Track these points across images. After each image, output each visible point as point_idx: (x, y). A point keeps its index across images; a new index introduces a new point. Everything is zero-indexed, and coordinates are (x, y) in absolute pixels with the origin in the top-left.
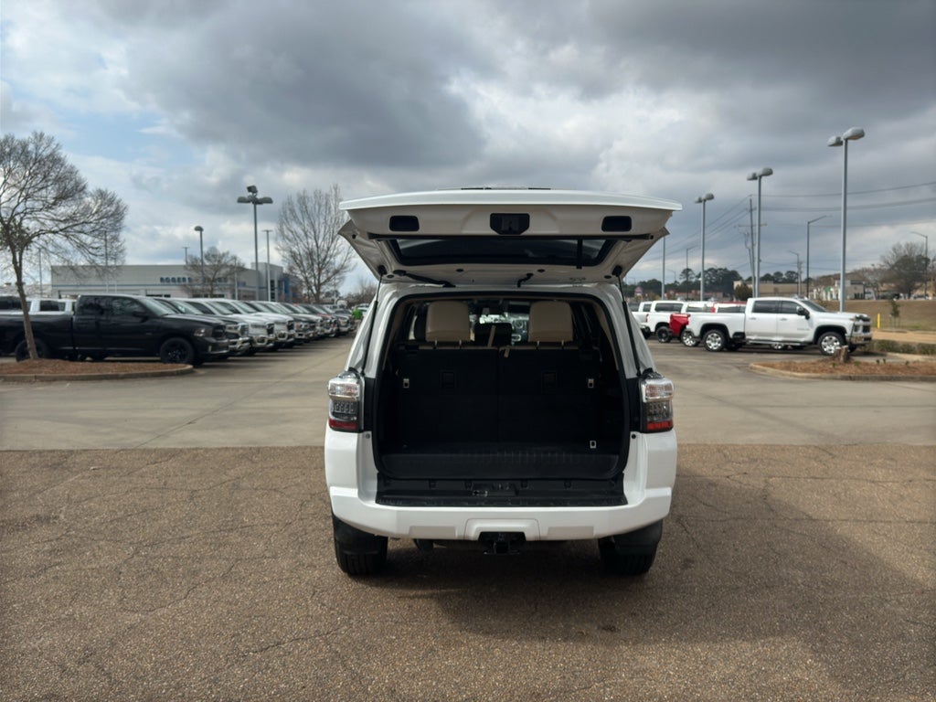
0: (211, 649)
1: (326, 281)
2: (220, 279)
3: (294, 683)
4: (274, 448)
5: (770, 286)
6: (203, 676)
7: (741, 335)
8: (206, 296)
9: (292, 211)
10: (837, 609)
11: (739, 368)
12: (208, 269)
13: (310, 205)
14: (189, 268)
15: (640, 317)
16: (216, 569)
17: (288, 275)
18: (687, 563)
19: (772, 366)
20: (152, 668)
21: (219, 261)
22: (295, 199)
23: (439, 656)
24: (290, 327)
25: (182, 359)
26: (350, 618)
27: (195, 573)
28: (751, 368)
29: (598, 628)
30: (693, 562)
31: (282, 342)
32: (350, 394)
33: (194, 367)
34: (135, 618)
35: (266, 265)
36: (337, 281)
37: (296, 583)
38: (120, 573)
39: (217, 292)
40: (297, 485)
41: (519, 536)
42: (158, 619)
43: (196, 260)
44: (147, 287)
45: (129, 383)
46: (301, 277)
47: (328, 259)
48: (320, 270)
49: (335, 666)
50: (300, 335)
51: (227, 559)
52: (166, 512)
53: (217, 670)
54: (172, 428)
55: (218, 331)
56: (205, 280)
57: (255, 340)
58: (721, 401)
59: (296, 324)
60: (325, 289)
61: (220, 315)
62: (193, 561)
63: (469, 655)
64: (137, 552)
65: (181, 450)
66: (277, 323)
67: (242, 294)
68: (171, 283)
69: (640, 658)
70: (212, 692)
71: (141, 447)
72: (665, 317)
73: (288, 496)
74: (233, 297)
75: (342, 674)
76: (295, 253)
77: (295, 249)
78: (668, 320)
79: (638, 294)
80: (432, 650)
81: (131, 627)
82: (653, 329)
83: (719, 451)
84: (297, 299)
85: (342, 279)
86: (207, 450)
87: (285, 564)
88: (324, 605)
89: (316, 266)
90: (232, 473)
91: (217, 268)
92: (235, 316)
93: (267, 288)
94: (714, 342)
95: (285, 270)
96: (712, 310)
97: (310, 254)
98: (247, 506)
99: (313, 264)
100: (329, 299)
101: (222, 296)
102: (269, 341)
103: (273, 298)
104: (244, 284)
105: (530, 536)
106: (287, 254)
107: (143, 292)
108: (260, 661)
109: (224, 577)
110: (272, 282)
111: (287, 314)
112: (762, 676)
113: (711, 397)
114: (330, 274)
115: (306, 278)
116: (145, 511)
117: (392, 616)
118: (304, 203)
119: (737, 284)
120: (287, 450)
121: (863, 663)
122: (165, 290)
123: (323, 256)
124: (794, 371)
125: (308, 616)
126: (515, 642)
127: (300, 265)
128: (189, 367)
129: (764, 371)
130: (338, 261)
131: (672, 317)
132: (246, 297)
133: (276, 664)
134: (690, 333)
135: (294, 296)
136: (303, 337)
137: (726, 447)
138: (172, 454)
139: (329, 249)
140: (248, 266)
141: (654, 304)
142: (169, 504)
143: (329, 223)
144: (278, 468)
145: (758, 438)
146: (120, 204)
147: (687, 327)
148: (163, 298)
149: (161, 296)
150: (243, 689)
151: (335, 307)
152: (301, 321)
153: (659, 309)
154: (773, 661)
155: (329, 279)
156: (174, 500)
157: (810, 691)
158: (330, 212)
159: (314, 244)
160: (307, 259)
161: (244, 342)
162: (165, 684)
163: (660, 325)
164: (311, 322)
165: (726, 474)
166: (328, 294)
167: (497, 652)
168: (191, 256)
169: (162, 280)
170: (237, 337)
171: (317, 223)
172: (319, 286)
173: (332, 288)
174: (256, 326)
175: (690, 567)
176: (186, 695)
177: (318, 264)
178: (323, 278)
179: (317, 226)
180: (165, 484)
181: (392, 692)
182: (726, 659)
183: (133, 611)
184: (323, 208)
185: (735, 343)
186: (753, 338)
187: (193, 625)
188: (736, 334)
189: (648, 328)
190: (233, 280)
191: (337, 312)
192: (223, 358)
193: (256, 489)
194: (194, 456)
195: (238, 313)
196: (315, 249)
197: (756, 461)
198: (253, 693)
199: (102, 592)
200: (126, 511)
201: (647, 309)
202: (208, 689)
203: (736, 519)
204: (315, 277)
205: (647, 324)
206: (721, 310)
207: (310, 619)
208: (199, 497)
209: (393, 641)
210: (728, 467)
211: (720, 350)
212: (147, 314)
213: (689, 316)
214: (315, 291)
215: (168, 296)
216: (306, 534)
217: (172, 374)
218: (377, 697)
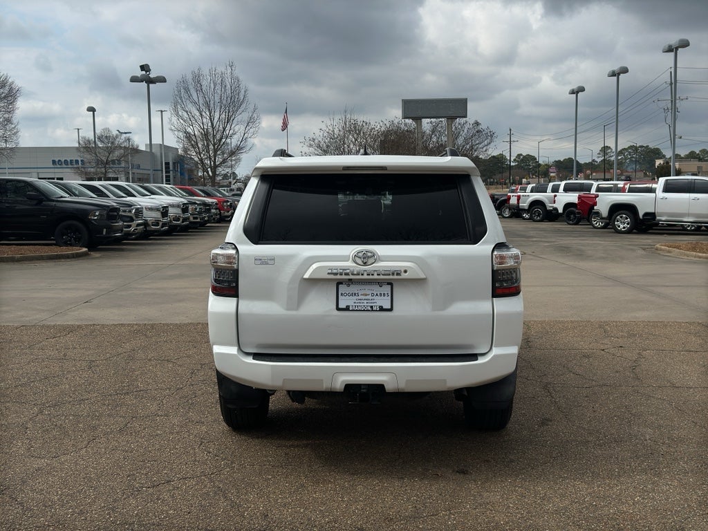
0: (109, 486)
1: (221, 163)
2: (113, 162)
3: (181, 510)
4: (167, 325)
5: (694, 165)
6: (103, 505)
7: (651, 216)
8: (100, 179)
9: (187, 90)
10: (675, 460)
11: (644, 249)
12: (101, 151)
13: (204, 83)
14: (82, 149)
15: (548, 198)
16: (113, 424)
17: (184, 157)
18: (545, 422)
19: (678, 247)
20: (58, 499)
21: (112, 143)
22: (189, 77)
23: (308, 491)
24: (185, 210)
25: (78, 242)
26: (232, 463)
27: (95, 428)
28: (657, 249)
29: (453, 471)
30: (551, 421)
31: (177, 226)
32: (231, 263)
33: (89, 250)
34: (42, 462)
35: (161, 146)
36: (233, 163)
37: (185, 436)
38: (27, 428)
39: (110, 175)
40: (188, 356)
41: (379, 388)
42: (62, 463)
43: (89, 141)
44: (39, 170)
45: (26, 265)
46: (196, 159)
47: (224, 140)
48: (215, 151)
49: (217, 497)
50: (194, 218)
51: (124, 417)
52: (67, 378)
53: (115, 501)
54: (70, 307)
55: (112, 213)
56: (99, 162)
57: (150, 223)
58: (617, 281)
59: (190, 207)
60: (220, 170)
61: (115, 198)
62: (92, 418)
63: (335, 490)
64: (41, 412)
65: (79, 326)
66: (173, 206)
67: (136, 176)
68: (64, 166)
69: (485, 494)
70: (111, 517)
71: (39, 324)
72: (573, 197)
73: (180, 366)
74: (127, 180)
75: (223, 504)
76: (189, 133)
77: (189, 130)
78: (576, 201)
79: (552, 174)
80: (302, 486)
81: (39, 469)
82: (560, 211)
83: (600, 327)
84: (193, 181)
85: (239, 160)
86: (103, 326)
87: (176, 421)
88: (210, 453)
89: (211, 147)
90: (128, 346)
91: (110, 150)
92: (129, 199)
93: (162, 171)
94: (623, 224)
95: (180, 152)
96: (622, 190)
97: (206, 135)
98: (141, 374)
99: (208, 145)
100: (226, 182)
101: (116, 179)
102: (164, 225)
103: (168, 181)
104: (139, 167)
105: (389, 387)
106: (181, 135)
107: (35, 175)
108: (152, 495)
109: (121, 431)
110: (167, 164)
111: (182, 197)
112: (592, 509)
113: (606, 277)
114: (225, 155)
115: (201, 160)
116: (46, 378)
117: (268, 461)
118: (199, 82)
119: (658, 162)
120: (179, 327)
121: (686, 500)
122: (58, 172)
123: (218, 137)
124: (700, 252)
125: (195, 461)
126: (377, 481)
127: (195, 146)
128: (85, 249)
129: (669, 252)
130: (234, 142)
131: (580, 198)
132: (141, 180)
133: (166, 496)
134: (598, 214)
135: (190, 179)
136: (199, 220)
137: (607, 323)
138: (70, 329)
139: (224, 129)
140: (142, 148)
141: (563, 184)
142: (69, 372)
143: (224, 102)
144: (171, 342)
145: (643, 315)
146: (13, 86)
147: (595, 207)
148: (55, 180)
149: (54, 179)
150: (137, 514)
151: (232, 190)
152: (195, 203)
153: (567, 189)
154: (604, 498)
155: (224, 161)
156: (74, 369)
157: (631, 520)
158: (225, 90)
159: (210, 124)
160: (202, 140)
161: (138, 225)
162: (70, 511)
163: (568, 206)
164: (205, 204)
165: (602, 347)
166: (225, 176)
167: (360, 488)
168: (84, 138)
169: (54, 162)
170: (132, 220)
171: (212, 102)
172: (214, 168)
173: (229, 170)
174: (151, 209)
175: (547, 425)
176: (88, 519)
177: (214, 146)
178: (219, 160)
179: (212, 105)
180: (65, 355)
181: (265, 516)
182: (562, 496)
183: (39, 457)
184: (218, 87)
185: (646, 224)
186: (663, 219)
187: (93, 468)
188: (646, 214)
189: (556, 209)
190: (127, 162)
191: (234, 195)
192: (118, 241)
193: (150, 360)
194: (92, 331)
195: (134, 196)
196: (210, 130)
197: (635, 335)
198: (145, 517)
199: (12, 443)
200: (29, 378)
201: (555, 189)
202: (107, 514)
203: (601, 386)
204: (210, 159)
205: (555, 205)
206: (631, 190)
207: (197, 463)
208: (97, 366)
209: (270, 479)
210: (606, 341)
211: (629, 232)
212: (41, 197)
213: (597, 196)
214: (210, 173)
215: (62, 179)
216: (196, 396)
217: (67, 257)
218: (252, 520)
